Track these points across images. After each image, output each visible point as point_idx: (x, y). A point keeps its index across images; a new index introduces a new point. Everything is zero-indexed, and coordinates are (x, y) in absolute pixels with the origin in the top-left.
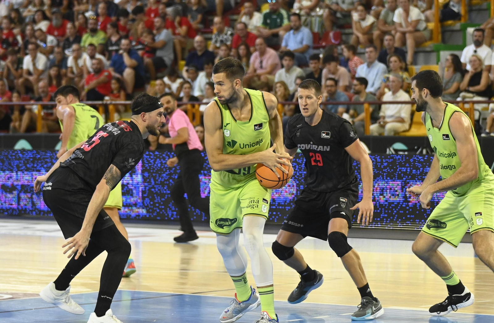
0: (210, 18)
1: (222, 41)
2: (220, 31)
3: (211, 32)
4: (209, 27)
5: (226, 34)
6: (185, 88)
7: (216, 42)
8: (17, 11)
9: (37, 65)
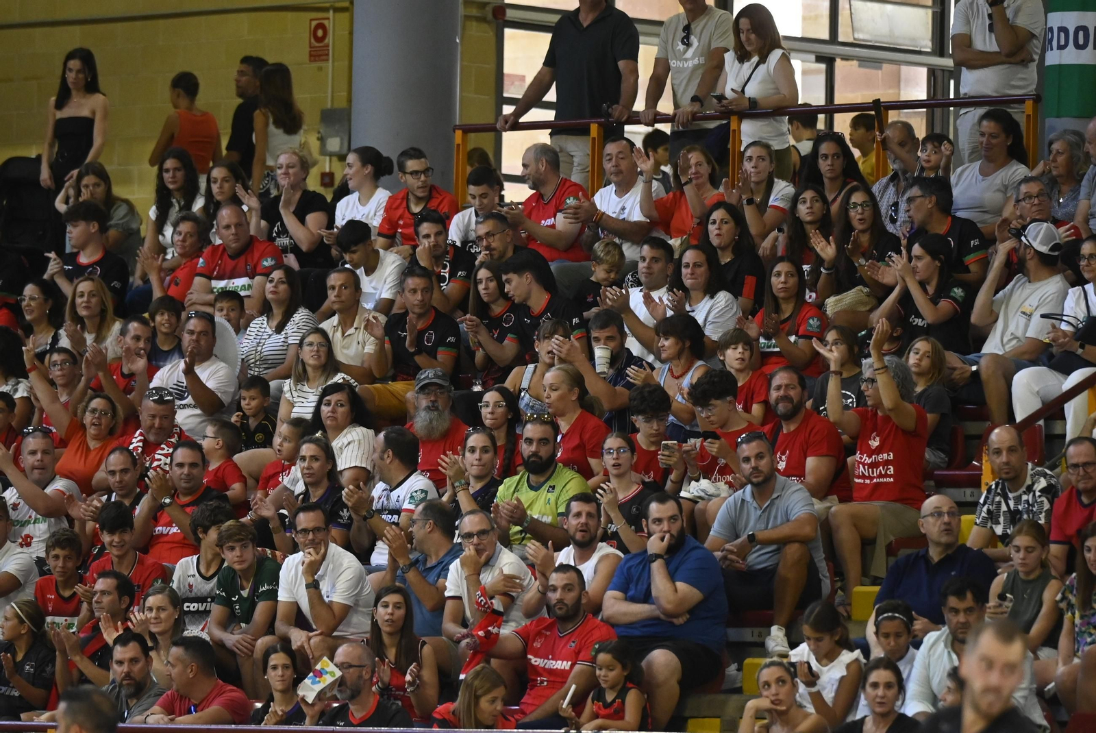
0: (973, 428)
1: (1014, 516)
2: (1011, 480)
3: (975, 482)
4: (967, 464)
5: (1030, 489)
6: (875, 685)
7: (993, 516)
8: (260, 384)
9: (324, 587)
